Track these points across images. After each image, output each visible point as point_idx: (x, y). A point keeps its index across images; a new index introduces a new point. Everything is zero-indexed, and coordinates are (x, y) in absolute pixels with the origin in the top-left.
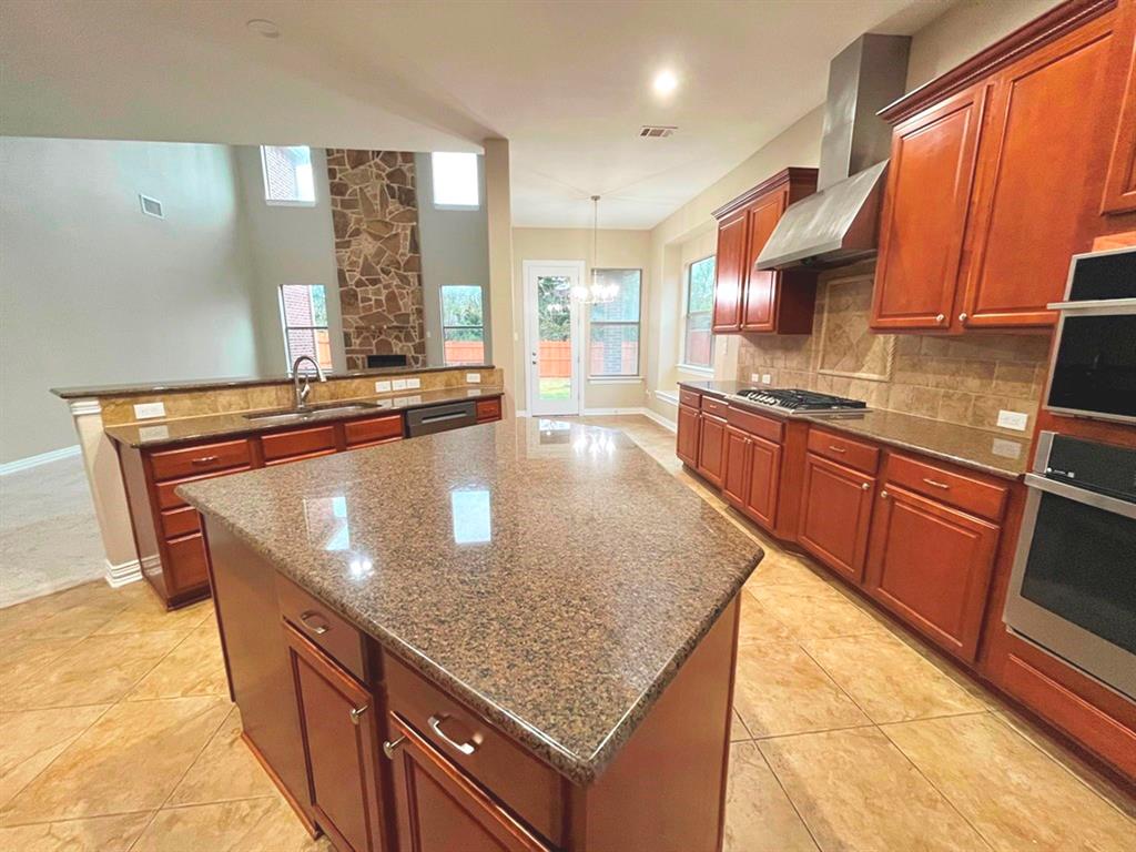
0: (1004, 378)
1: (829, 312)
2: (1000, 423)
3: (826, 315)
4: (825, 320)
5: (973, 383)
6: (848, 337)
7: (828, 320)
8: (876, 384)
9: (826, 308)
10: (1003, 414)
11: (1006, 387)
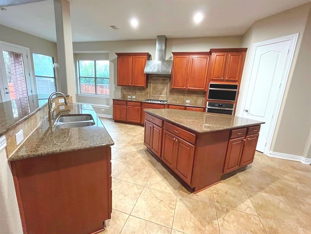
0: (186, 96)
1: (153, 83)
2: (186, 102)
3: (152, 84)
4: (152, 86)
5: (182, 97)
6: (158, 89)
7: (152, 85)
8: (165, 98)
9: (152, 83)
10: (187, 101)
11: (187, 97)
